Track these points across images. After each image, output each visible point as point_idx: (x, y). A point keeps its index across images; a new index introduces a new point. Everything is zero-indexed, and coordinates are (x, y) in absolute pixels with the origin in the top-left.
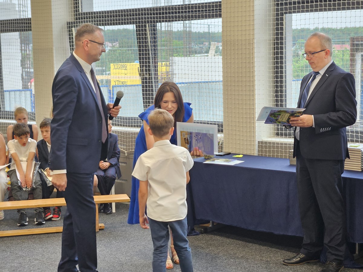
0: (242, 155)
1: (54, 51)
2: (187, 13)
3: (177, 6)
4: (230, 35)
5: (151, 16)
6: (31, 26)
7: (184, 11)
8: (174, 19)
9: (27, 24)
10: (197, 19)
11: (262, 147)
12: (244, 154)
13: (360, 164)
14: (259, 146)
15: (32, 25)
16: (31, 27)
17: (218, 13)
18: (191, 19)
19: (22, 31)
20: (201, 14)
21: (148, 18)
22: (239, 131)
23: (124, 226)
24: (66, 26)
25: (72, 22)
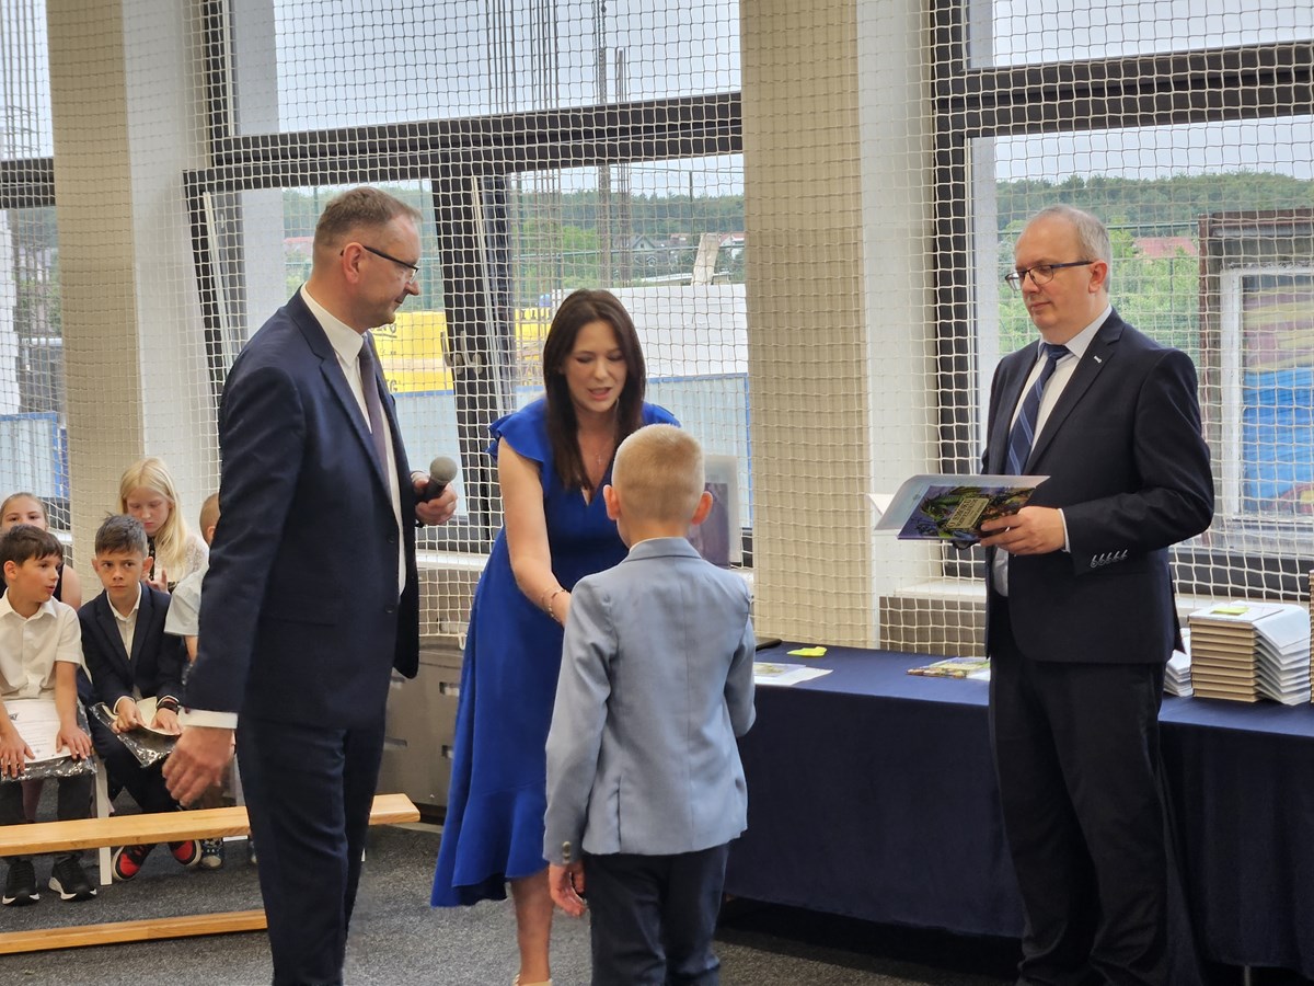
0: (824, 650)
1: (138, 278)
2: (618, 137)
3: (582, 113)
4: (773, 215)
5: (489, 148)
6: (52, 187)
7: (606, 128)
8: (572, 158)
9: (37, 180)
10: (655, 157)
11: (894, 617)
12: (828, 643)
13: (1252, 675)
14: (883, 614)
15: (56, 183)
16: (53, 193)
17: (730, 135)
18: (631, 158)
19: (22, 205)
20: (667, 140)
21: (477, 155)
22: (810, 562)
23: (397, 911)
24: (181, 185)
25: (201, 173)
